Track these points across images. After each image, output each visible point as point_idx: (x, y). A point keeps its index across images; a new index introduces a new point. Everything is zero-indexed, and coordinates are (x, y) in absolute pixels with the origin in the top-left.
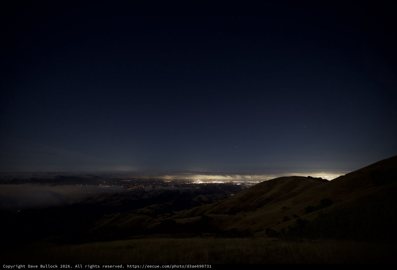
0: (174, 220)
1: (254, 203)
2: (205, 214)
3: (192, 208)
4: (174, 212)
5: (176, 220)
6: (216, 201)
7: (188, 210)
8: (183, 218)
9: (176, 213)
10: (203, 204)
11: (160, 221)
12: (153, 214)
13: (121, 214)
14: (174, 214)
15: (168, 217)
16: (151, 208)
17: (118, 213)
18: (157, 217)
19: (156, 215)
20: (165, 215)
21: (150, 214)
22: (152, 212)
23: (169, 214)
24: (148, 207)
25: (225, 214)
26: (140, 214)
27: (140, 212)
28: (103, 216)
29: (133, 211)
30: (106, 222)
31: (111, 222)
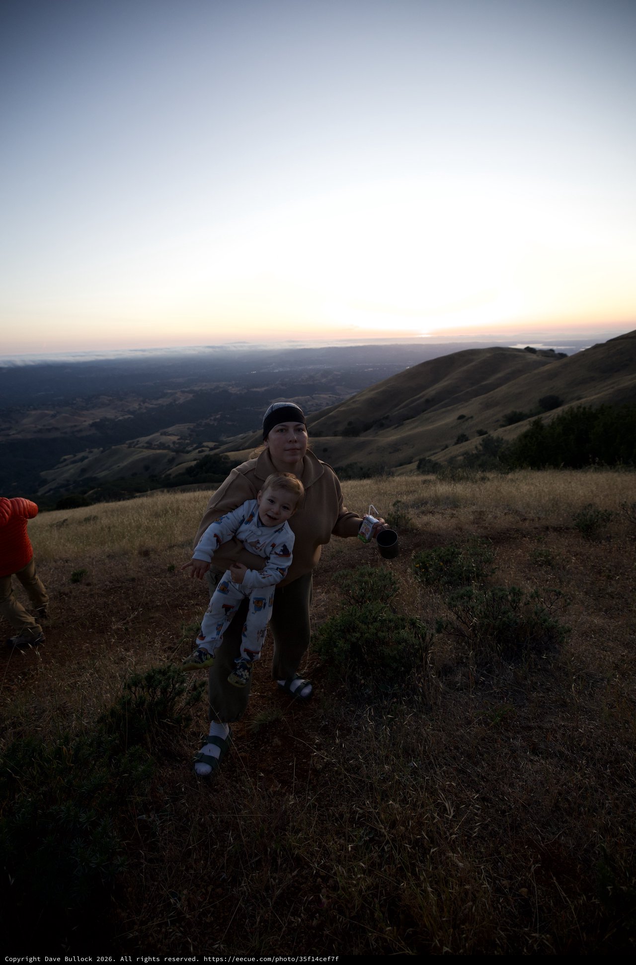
0: (226, 454)
1: (400, 409)
4: (224, 439)
5: (228, 454)
8: (243, 449)
9: (228, 440)
11: (195, 460)
12: (177, 446)
13: (102, 452)
14: (226, 443)
15: (211, 449)
16: (170, 435)
17: (95, 450)
18: (188, 452)
19: (185, 448)
20: (203, 446)
21: (169, 446)
22: (174, 443)
23: (211, 444)
24: (161, 431)
25: (336, 435)
26: (147, 448)
27: (146, 445)
28: (62, 459)
29: (128, 442)
30: (72, 471)
31: (84, 471)
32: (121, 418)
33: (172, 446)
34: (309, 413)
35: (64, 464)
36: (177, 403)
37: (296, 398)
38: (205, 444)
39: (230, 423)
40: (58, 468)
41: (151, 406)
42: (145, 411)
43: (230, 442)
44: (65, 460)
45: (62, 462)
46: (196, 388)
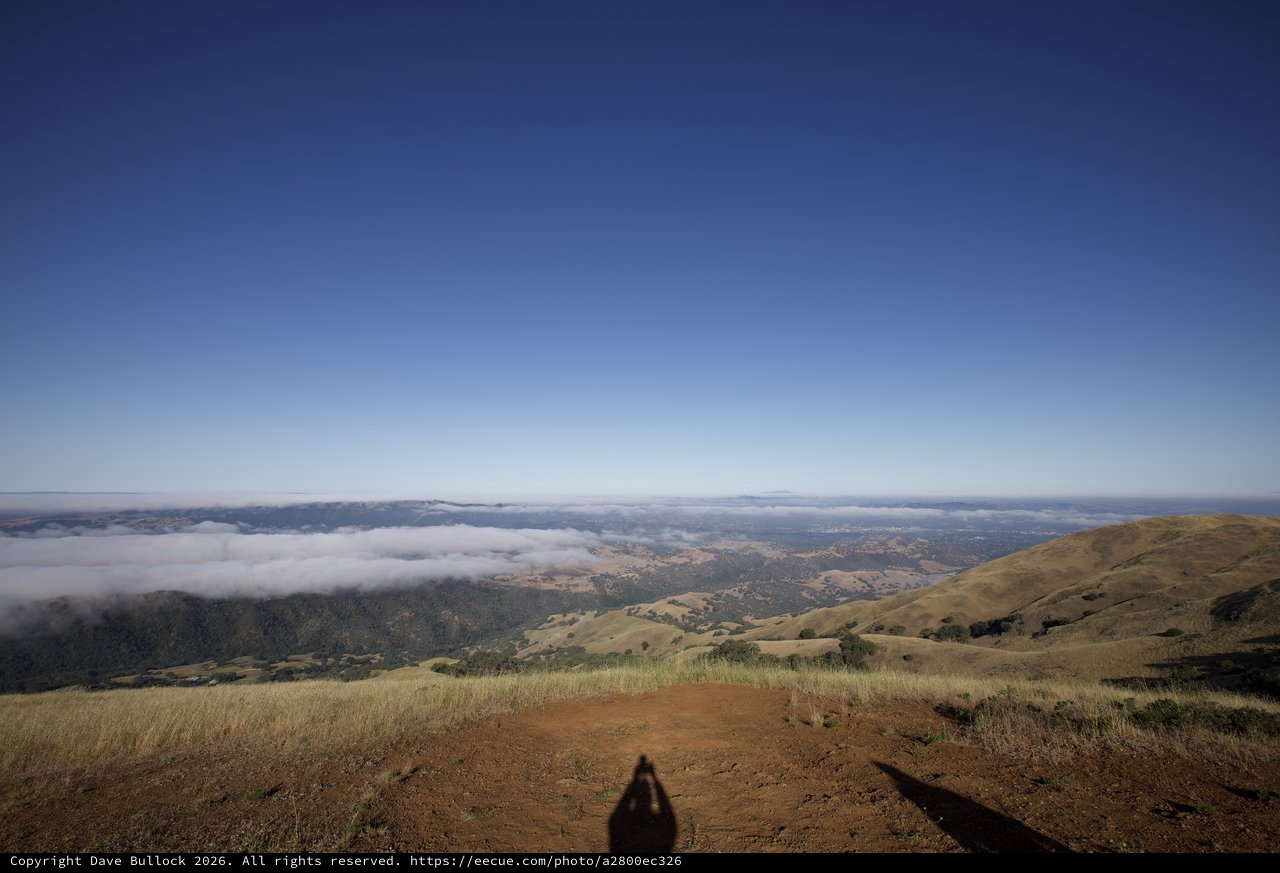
0: (754, 642)
1: (1040, 606)
2: (854, 631)
3: (808, 611)
4: (748, 619)
5: (757, 642)
6: (888, 594)
7: (794, 616)
8: (779, 639)
9: (757, 622)
10: (842, 599)
11: (710, 644)
12: (687, 621)
13: (596, 616)
14: (752, 626)
15: (732, 633)
16: (680, 604)
17: (589, 613)
18: (700, 632)
19: (695, 626)
20: (722, 627)
21: (677, 620)
22: (683, 616)
23: (733, 626)
24: (670, 599)
25: (926, 637)
26: (649, 618)
27: (648, 614)
28: (549, 619)
29: (627, 608)
30: (558, 635)
31: (571, 636)
32: (624, 576)
33: (680, 619)
34: (878, 596)
35: (551, 624)
36: (693, 563)
37: (858, 572)
38: (724, 624)
39: (761, 598)
40: (544, 628)
41: (661, 564)
42: (653, 570)
43: (759, 627)
44: (553, 619)
45: (550, 621)
46: (720, 547)
